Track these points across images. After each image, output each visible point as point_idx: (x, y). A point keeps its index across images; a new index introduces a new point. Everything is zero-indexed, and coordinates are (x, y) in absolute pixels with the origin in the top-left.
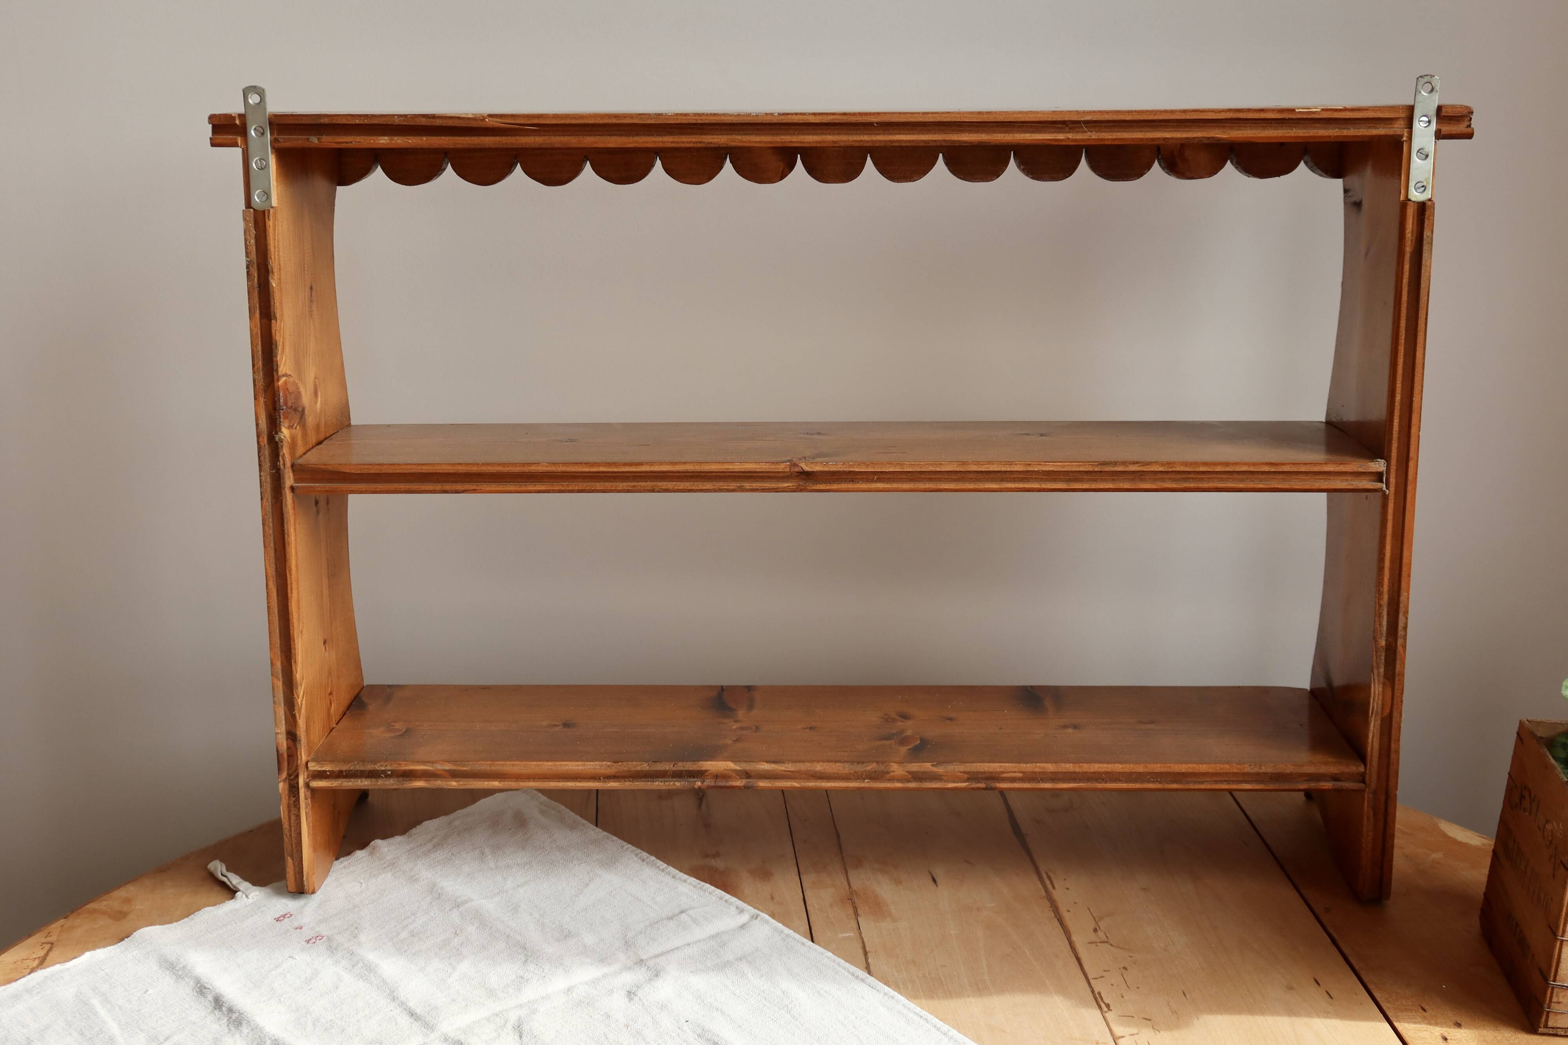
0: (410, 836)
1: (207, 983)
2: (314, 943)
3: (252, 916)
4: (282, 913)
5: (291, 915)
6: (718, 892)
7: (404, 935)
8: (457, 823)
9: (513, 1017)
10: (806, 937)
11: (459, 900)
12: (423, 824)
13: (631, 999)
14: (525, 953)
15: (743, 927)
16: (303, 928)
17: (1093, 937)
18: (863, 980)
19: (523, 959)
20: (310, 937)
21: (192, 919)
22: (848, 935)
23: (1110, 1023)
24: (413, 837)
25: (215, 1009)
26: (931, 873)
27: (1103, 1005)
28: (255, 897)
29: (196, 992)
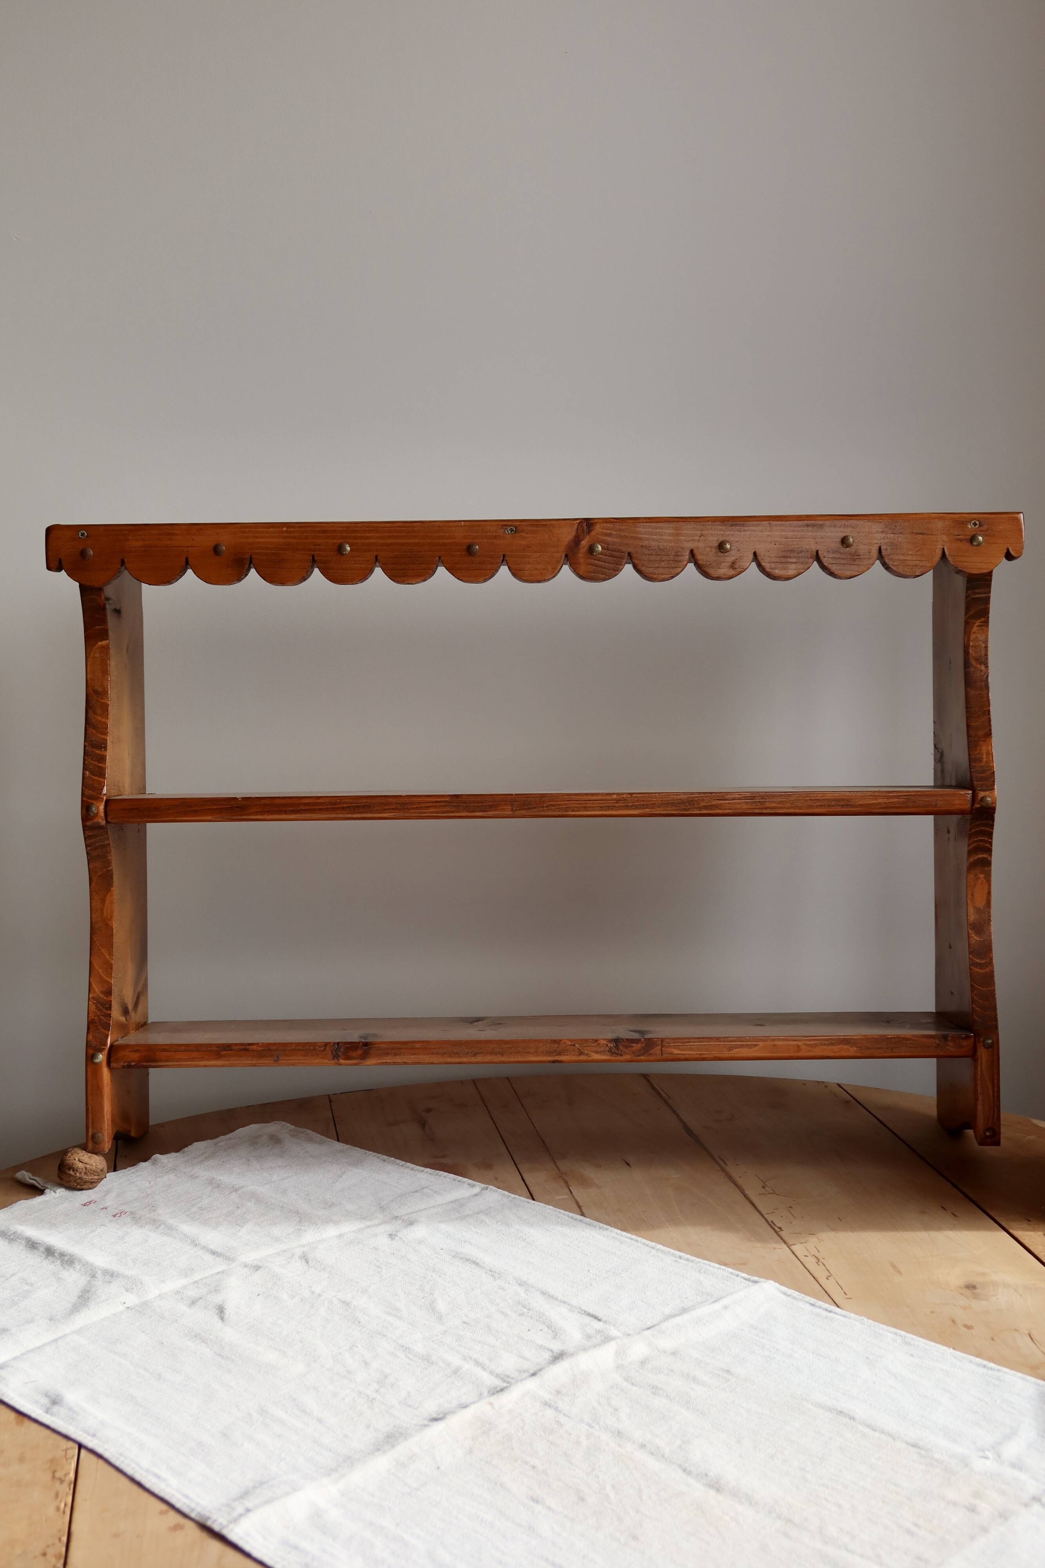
0: (184, 1153)
1: (37, 1240)
2: (120, 1216)
3: (62, 1203)
4: (87, 1201)
5: (96, 1202)
6: (452, 1175)
7: (194, 1209)
8: (222, 1144)
9: (299, 1252)
10: (528, 1198)
11: (236, 1187)
13: (392, 1239)
14: (299, 1215)
15: (476, 1195)
16: (108, 1209)
17: (763, 1191)
18: (581, 1221)
19: (298, 1219)
20: (115, 1213)
21: (11, 1207)
22: (563, 1197)
23: (783, 1237)
24: (187, 1153)
25: (48, 1255)
26: (624, 1160)
27: (776, 1228)
28: (61, 1192)
29: (29, 1247)
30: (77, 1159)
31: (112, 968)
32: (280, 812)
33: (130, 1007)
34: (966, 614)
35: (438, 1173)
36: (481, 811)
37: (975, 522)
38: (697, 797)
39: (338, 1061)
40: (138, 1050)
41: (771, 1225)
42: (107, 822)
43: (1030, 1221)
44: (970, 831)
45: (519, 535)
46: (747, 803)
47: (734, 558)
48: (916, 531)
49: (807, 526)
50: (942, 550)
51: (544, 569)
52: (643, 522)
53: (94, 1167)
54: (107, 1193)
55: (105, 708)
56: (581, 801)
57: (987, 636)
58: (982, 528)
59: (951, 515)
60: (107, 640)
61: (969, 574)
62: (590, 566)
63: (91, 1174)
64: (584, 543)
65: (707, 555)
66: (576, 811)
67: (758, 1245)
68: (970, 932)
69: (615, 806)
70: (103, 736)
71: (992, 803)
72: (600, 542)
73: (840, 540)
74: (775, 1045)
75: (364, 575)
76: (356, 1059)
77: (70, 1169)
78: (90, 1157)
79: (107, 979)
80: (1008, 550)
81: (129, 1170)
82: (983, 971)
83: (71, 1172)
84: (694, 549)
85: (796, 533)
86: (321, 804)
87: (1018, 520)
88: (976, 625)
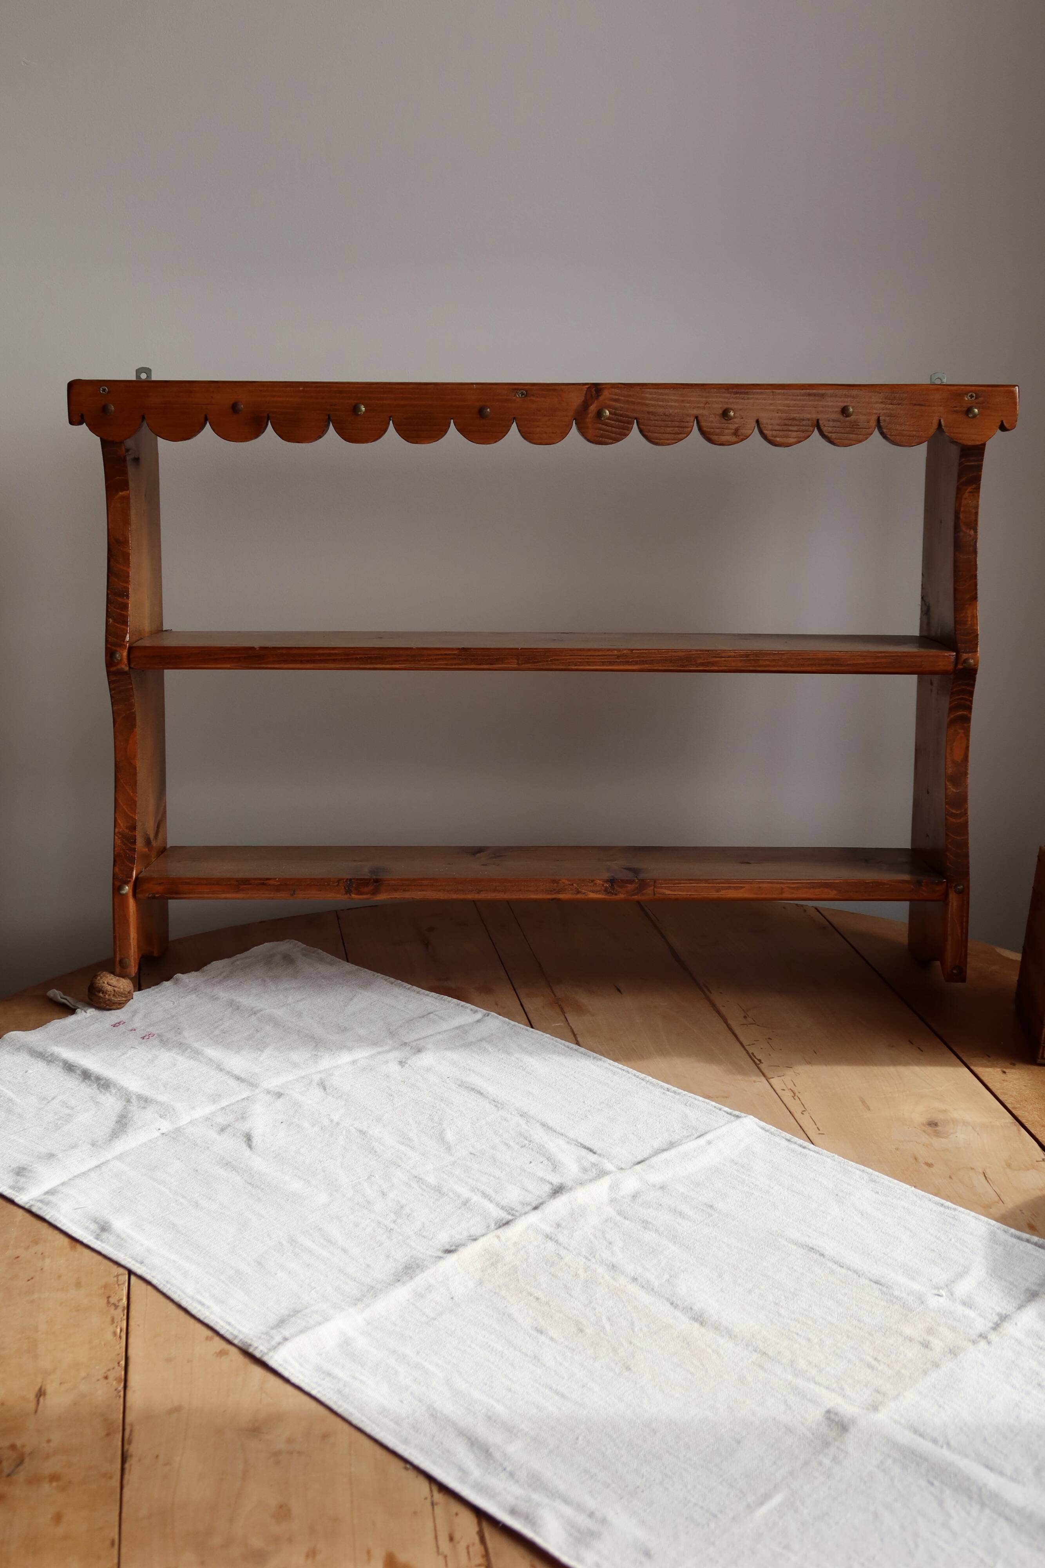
0: (203, 972)
1: (74, 1063)
2: (148, 1038)
3: (93, 1024)
4: (116, 1022)
5: (124, 1023)
6: (455, 1000)
7: (217, 1032)
8: (238, 963)
9: (316, 1078)
10: (527, 1026)
11: (254, 1009)
12: (212, 963)
13: (403, 1067)
14: (315, 1040)
15: (478, 1021)
16: (137, 1030)
17: (744, 1021)
18: (576, 1050)
19: (314, 1045)
20: (144, 1035)
21: (46, 1027)
22: (559, 1024)
23: (763, 1070)
24: (206, 972)
25: (85, 1079)
26: (616, 987)
27: (756, 1060)
28: (91, 1012)
29: (67, 1069)
30: (106, 983)
31: (136, 805)
32: (295, 662)
33: (152, 837)
34: (958, 481)
35: (442, 998)
36: (487, 664)
37: (972, 395)
38: (694, 654)
39: (350, 895)
40: (162, 883)
41: (752, 1056)
42: (130, 668)
43: (989, 1057)
44: (952, 690)
45: (529, 398)
46: (741, 661)
47: (737, 425)
48: (914, 402)
49: (809, 395)
50: (938, 421)
51: (553, 433)
52: (650, 389)
53: (122, 990)
54: (135, 1012)
55: (126, 557)
56: (584, 656)
57: (978, 502)
58: (978, 401)
59: (948, 387)
60: (127, 490)
61: (963, 445)
62: (597, 431)
63: (119, 995)
64: (593, 408)
65: (712, 421)
66: (579, 665)
67: (739, 1077)
68: (948, 783)
69: (616, 662)
70: (125, 585)
71: (975, 665)
72: (608, 407)
73: (840, 410)
74: (760, 887)
75: (378, 434)
76: (366, 894)
77: (99, 992)
78: (118, 980)
79: (131, 815)
80: (1002, 422)
81: (153, 990)
82: (959, 821)
83: (101, 995)
84: (699, 416)
85: (798, 402)
86: (335, 654)
87: (1013, 393)
88: (967, 491)
